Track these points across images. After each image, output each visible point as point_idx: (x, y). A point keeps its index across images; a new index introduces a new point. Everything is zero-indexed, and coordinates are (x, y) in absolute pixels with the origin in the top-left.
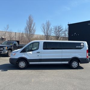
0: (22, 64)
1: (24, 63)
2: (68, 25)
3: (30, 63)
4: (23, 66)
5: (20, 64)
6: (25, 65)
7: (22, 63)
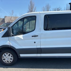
0: (7, 58)
1: (11, 55)
2: (69, 4)
3: (22, 55)
4: (9, 60)
5: (5, 57)
6: (12, 58)
7: (7, 55)
